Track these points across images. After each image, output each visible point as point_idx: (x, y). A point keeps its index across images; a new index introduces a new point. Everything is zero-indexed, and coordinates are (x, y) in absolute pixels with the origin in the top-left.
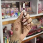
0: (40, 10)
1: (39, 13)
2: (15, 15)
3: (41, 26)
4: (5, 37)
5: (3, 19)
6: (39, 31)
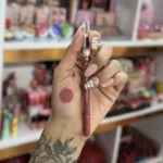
0: (147, 27)
1: (140, 37)
2: (53, 35)
3: (143, 89)
4: (6, 112)
5: (7, 40)
6: (134, 106)
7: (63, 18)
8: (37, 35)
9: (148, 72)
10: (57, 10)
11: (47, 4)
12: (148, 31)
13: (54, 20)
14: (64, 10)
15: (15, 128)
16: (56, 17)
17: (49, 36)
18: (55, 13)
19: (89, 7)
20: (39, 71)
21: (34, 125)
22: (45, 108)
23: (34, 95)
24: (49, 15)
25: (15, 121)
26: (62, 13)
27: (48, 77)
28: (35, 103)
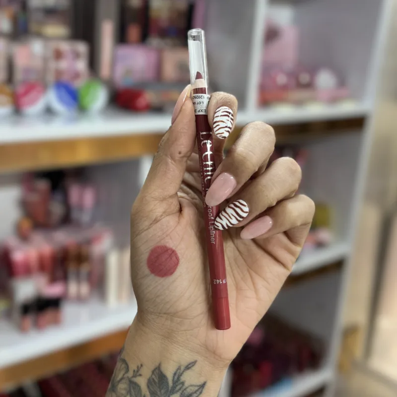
1: (265, 102)
7: (81, 65)
8: (18, 109)
10: (65, 47)
11: (39, 35)
12: (285, 88)
13: (59, 73)
14: (82, 48)
16: (64, 65)
17: (49, 112)
18: (58, 55)
19: (144, 38)
21: (29, 320)
22: (53, 280)
24: (45, 60)
26: (77, 55)
27: (57, 209)
28: (27, 271)
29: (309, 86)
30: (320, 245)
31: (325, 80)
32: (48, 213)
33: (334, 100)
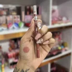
0: (56, 19)
1: (53, 24)
3: (58, 46)
6: (54, 53)
7: (19, 19)
9: (59, 38)
10: (16, 16)
11: (11, 14)
13: (15, 21)
14: (19, 16)
15: (3, 69)
16: (16, 19)
17: (14, 28)
18: (15, 18)
20: (12, 44)
23: (10, 54)
24: (12, 19)
25: (3, 66)
26: (18, 18)
27: (16, 46)
28: (11, 57)
29: (61, 20)
30: (66, 50)
31: (64, 19)
32: (14, 46)
33: (66, 22)
